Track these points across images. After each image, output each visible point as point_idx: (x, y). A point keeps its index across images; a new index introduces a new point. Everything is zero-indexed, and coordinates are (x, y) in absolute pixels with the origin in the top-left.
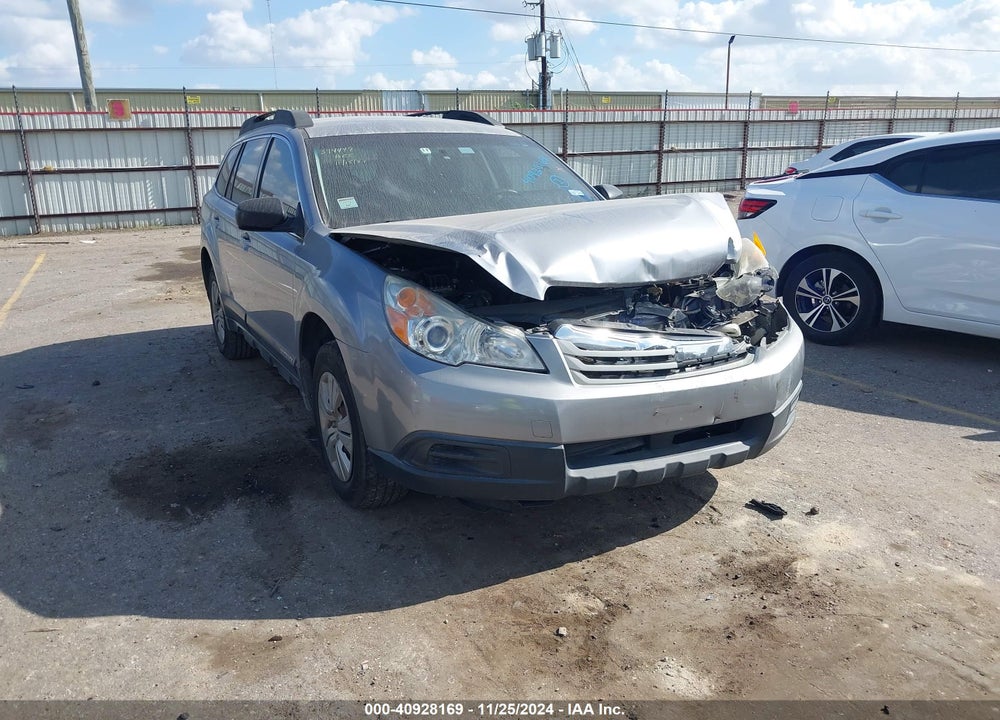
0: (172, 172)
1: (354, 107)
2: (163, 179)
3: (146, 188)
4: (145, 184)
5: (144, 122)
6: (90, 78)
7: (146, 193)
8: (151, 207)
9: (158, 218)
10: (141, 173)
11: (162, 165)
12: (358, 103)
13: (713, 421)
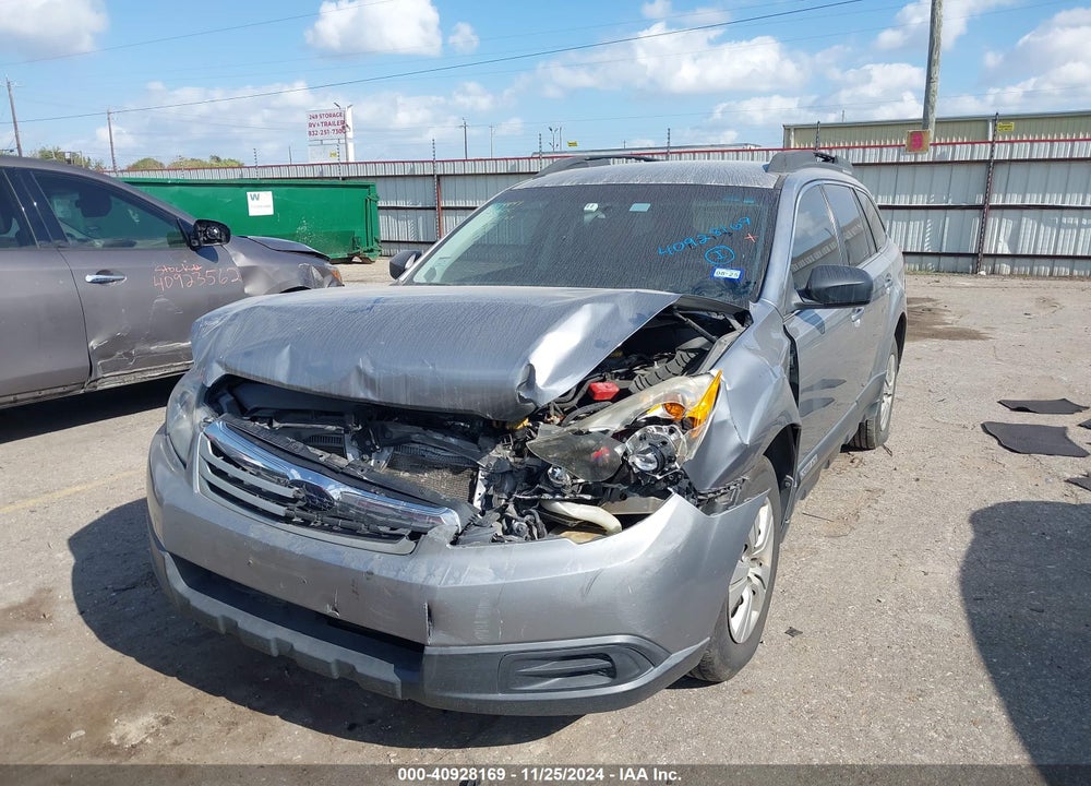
0: (959, 211)
2: (947, 219)
3: (925, 228)
4: (926, 224)
5: (942, 154)
6: (933, 108)
7: (924, 235)
8: (925, 250)
9: (931, 263)
10: (923, 211)
11: (950, 203)
13: (329, 610)
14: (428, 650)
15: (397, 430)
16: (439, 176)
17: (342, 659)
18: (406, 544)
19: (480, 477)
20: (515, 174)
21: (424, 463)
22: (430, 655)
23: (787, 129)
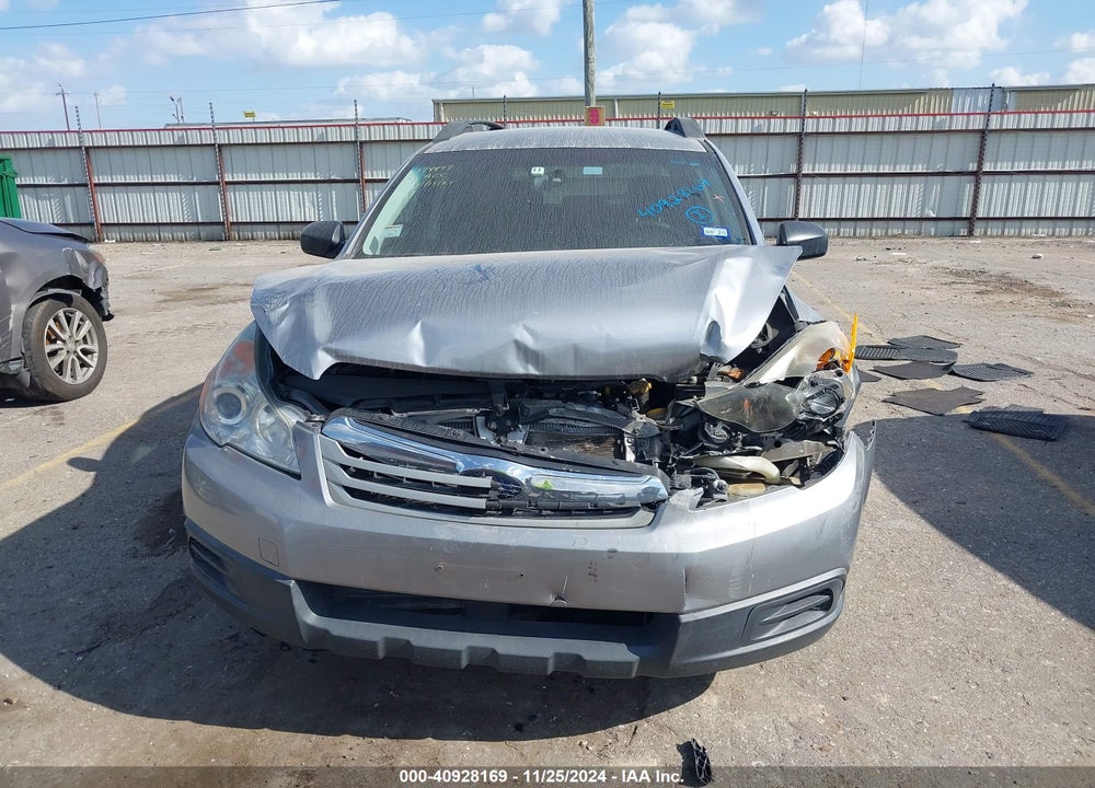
1: (913, 110)
12: (919, 104)
13: (550, 600)
14: (684, 618)
15: (534, 406)
16: (87, 148)
17: (563, 651)
18: (644, 516)
19: (627, 444)
20: (184, 146)
21: (561, 437)
22: (686, 623)
23: (437, 103)
